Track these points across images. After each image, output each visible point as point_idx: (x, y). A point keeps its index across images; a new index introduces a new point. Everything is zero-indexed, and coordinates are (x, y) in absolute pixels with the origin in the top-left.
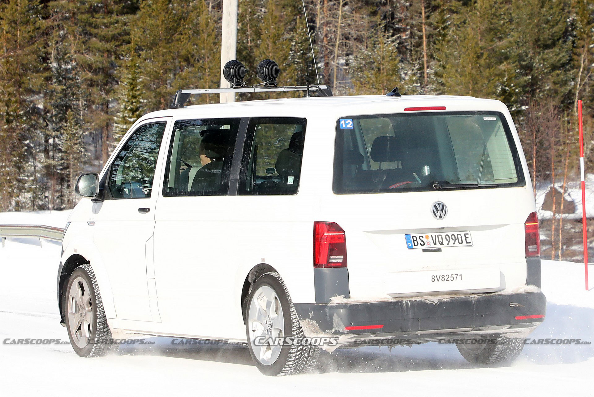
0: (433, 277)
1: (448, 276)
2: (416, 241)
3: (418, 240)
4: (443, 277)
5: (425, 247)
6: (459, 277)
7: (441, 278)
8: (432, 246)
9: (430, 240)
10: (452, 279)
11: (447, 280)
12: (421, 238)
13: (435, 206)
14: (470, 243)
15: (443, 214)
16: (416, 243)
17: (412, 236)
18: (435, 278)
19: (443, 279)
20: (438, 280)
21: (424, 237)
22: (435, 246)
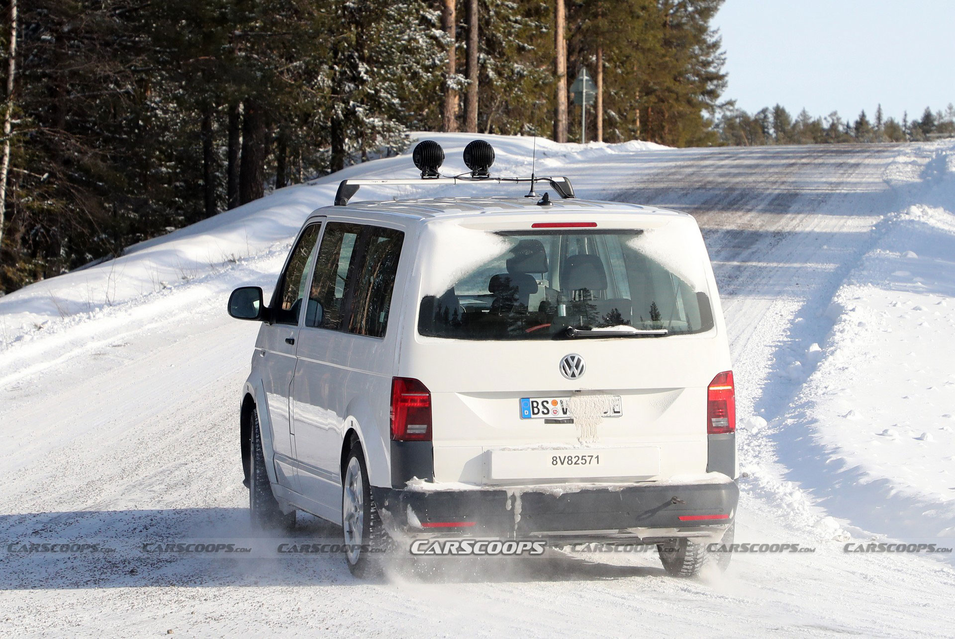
0: (554, 460)
1: (577, 458)
2: (537, 407)
3: (540, 407)
4: (570, 459)
5: (550, 416)
6: (594, 460)
7: (566, 460)
8: (560, 415)
9: (559, 407)
10: (584, 462)
11: (575, 463)
12: (545, 404)
13: (567, 361)
14: (619, 412)
15: (577, 372)
16: (536, 411)
17: (531, 400)
18: (558, 460)
19: (570, 462)
20: (562, 464)
21: (550, 402)
22: (565, 416)
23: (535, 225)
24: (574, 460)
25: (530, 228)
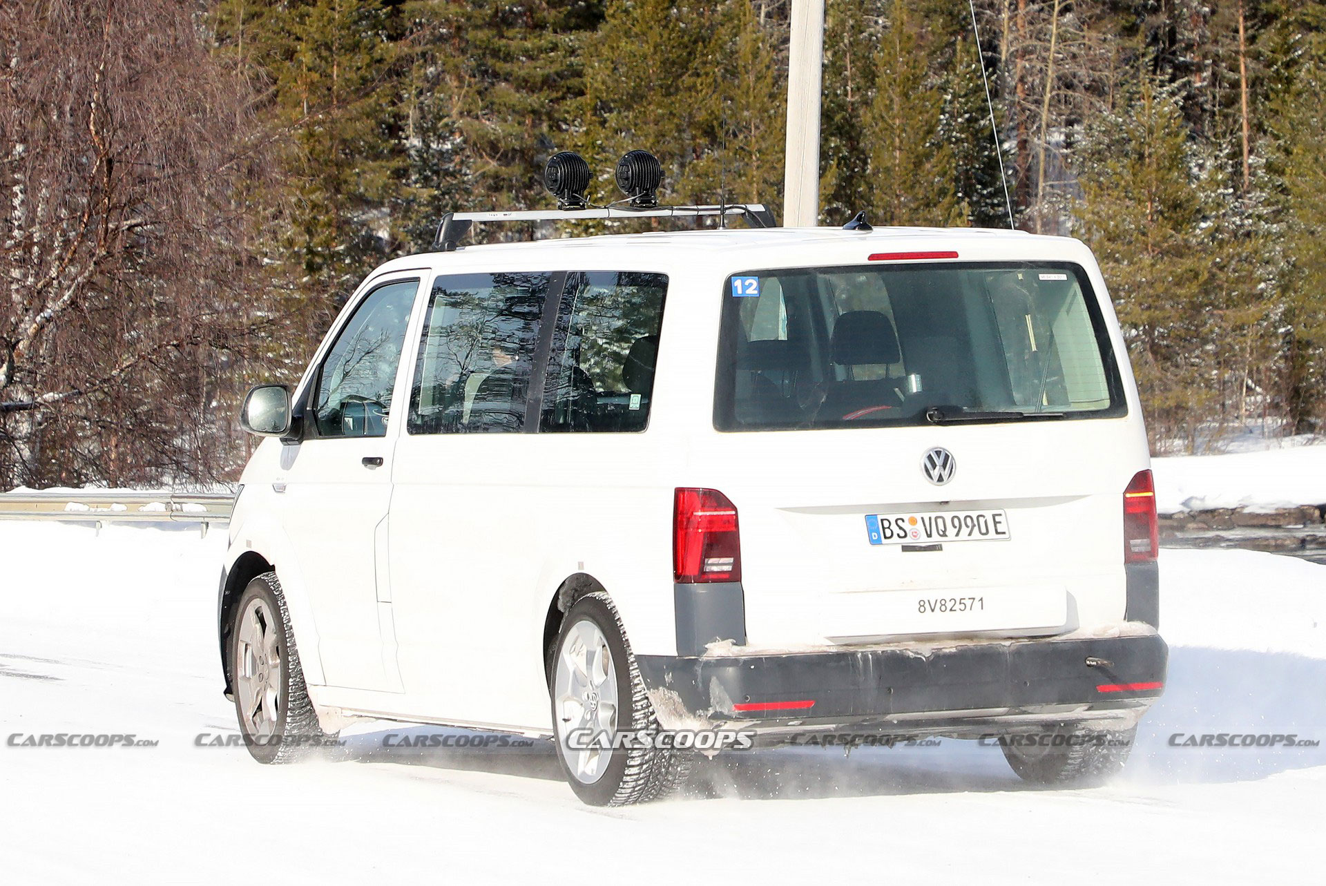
0: (922, 604)
1: (953, 601)
2: (889, 527)
3: (894, 527)
4: (943, 603)
5: (908, 541)
6: (977, 604)
7: (938, 605)
8: (923, 540)
9: (920, 525)
10: (962, 607)
11: (951, 609)
12: (900, 522)
13: (930, 457)
14: (1004, 533)
15: (945, 474)
16: (888, 533)
17: (880, 518)
18: (927, 605)
19: (943, 608)
20: (933, 611)
21: (906, 520)
22: (929, 539)
23: (872, 257)
24: (949, 605)
25: (866, 262)
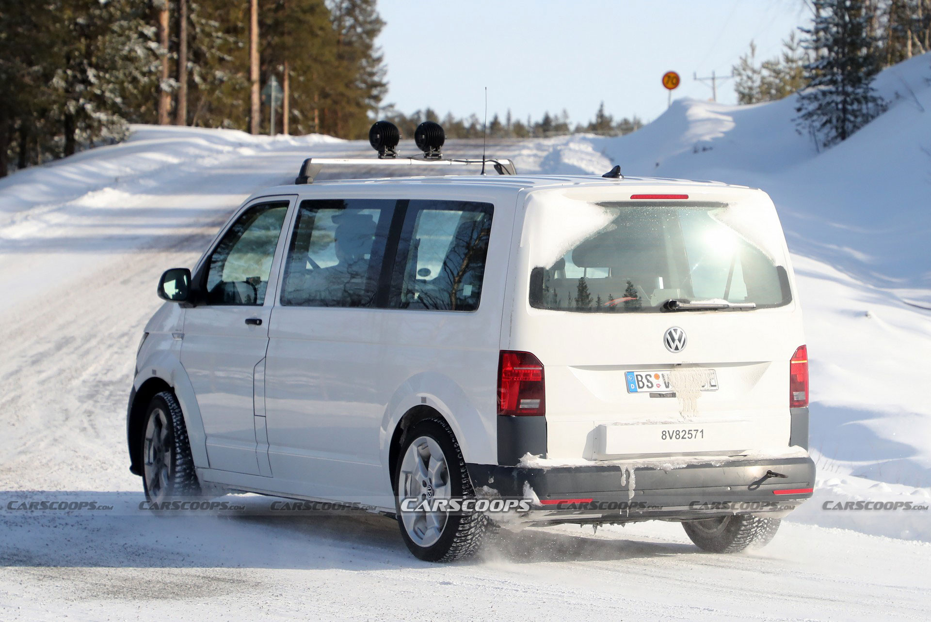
0: (664, 433)
1: (684, 432)
2: (641, 381)
3: (644, 380)
4: (678, 433)
5: (655, 389)
6: (699, 434)
7: (675, 434)
8: (663, 389)
9: (661, 381)
10: (690, 436)
11: (683, 438)
12: (648, 377)
13: (670, 334)
14: (716, 386)
15: (680, 347)
16: (641, 385)
17: (636, 373)
18: (667, 434)
19: (678, 437)
20: (671, 438)
21: (653, 376)
22: (667, 389)
23: (633, 197)
24: (682, 434)
25: (629, 200)
